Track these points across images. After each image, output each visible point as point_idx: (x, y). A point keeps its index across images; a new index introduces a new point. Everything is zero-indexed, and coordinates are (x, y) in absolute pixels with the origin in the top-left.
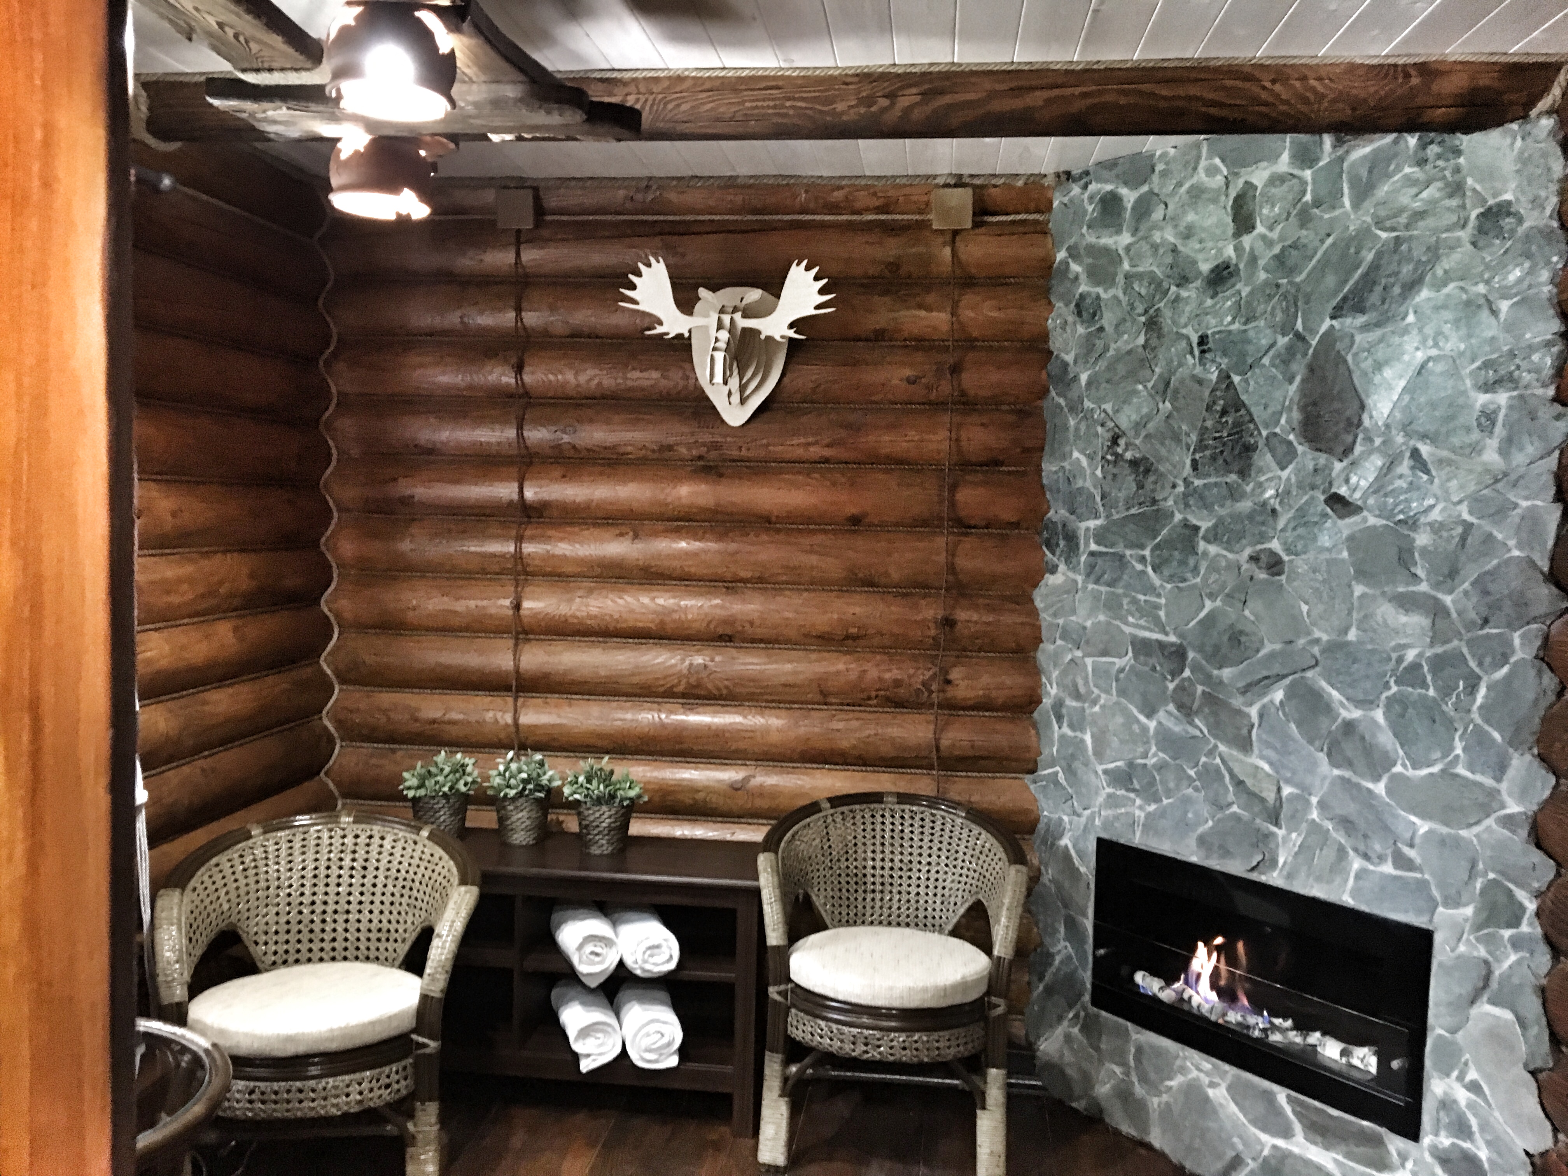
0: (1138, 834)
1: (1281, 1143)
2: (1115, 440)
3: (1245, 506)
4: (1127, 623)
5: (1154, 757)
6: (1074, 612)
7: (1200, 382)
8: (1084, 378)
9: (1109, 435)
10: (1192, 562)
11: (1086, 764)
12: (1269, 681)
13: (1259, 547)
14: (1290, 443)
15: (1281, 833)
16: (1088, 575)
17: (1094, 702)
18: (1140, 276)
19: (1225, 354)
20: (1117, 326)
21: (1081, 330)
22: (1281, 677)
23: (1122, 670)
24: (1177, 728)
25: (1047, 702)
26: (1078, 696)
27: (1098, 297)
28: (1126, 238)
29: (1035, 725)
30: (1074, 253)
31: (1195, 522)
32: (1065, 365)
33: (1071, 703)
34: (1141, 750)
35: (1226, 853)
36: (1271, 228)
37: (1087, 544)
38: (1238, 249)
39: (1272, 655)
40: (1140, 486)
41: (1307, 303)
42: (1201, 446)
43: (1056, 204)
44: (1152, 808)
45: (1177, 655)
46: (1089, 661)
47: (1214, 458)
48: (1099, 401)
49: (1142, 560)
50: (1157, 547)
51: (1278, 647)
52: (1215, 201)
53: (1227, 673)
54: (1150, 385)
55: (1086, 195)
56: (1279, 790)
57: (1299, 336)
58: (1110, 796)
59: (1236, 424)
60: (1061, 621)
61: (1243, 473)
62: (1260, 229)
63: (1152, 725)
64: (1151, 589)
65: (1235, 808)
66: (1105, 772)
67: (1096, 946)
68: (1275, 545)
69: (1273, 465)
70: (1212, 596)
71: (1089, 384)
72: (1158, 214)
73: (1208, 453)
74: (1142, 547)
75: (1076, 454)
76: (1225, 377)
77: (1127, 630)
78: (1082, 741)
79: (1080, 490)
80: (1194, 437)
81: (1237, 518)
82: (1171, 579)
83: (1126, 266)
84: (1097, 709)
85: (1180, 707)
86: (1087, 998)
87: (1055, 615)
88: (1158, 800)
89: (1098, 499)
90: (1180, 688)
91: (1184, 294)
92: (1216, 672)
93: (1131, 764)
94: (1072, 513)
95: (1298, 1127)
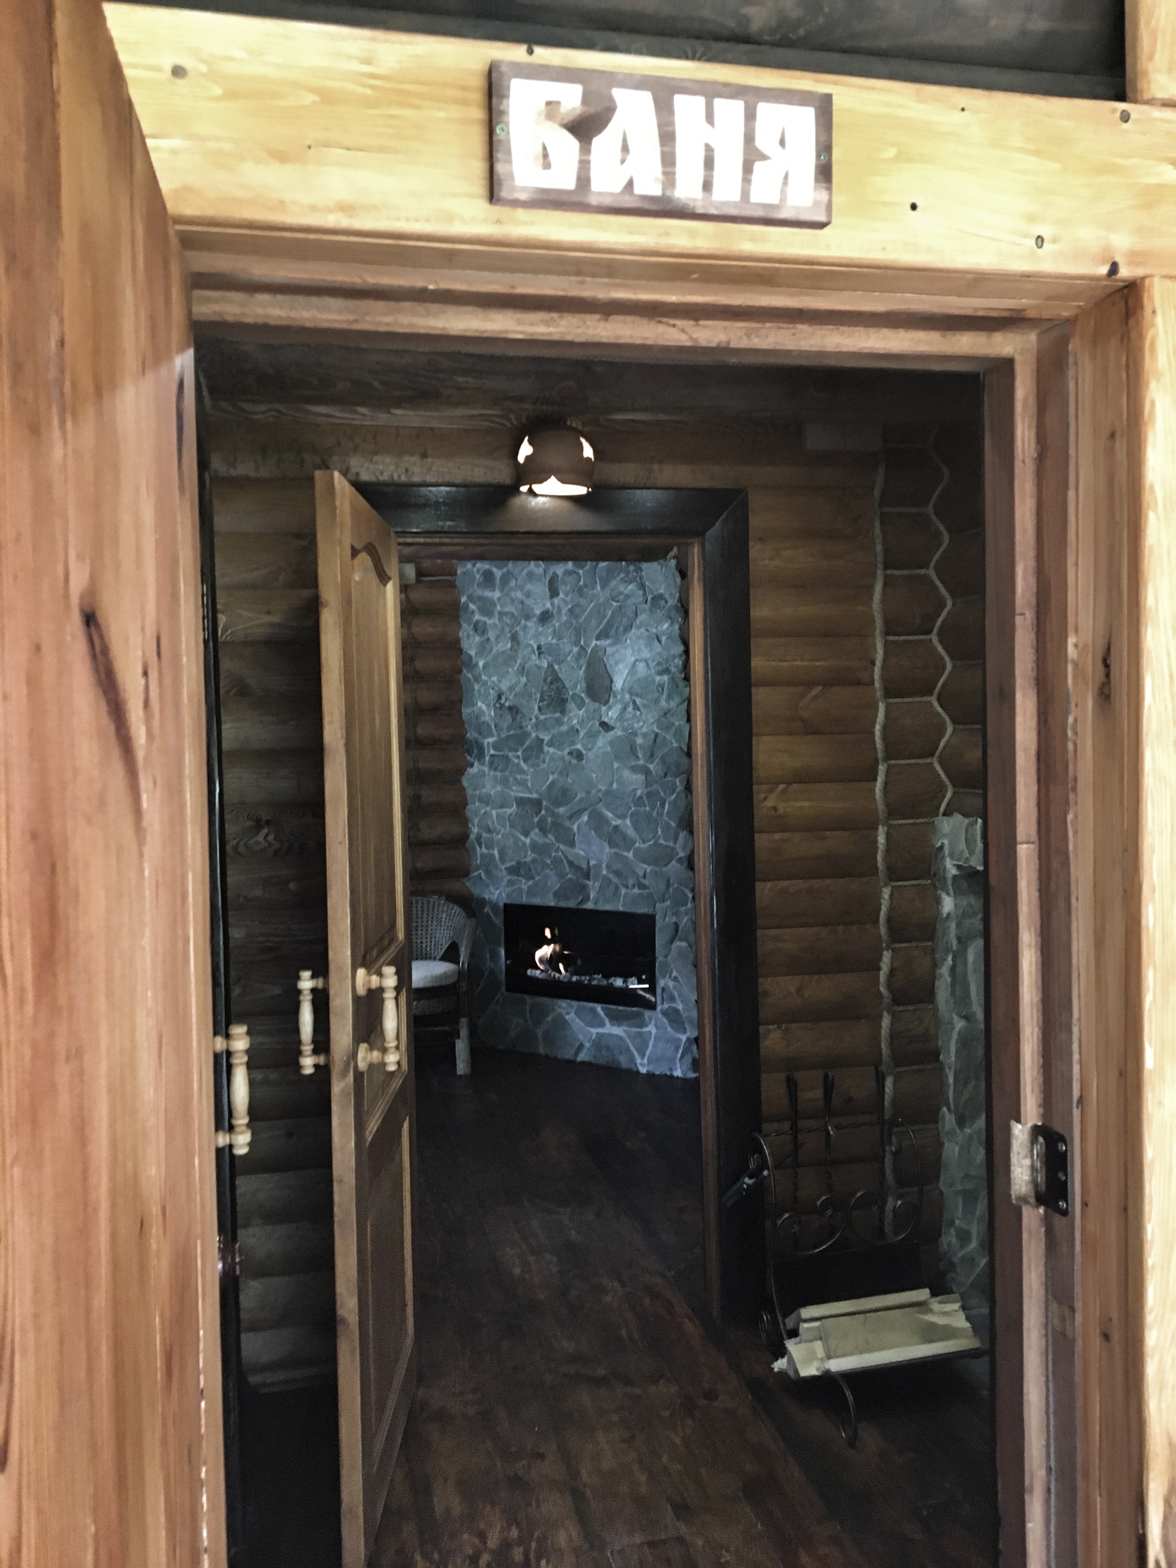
0: (524, 897)
1: (600, 1030)
2: (500, 697)
3: (564, 728)
4: (513, 790)
5: (530, 856)
6: (484, 787)
7: (539, 668)
8: (481, 664)
9: (496, 694)
10: (542, 757)
11: (496, 867)
12: (580, 812)
13: (573, 748)
14: (582, 698)
15: (590, 883)
16: (490, 768)
17: (498, 833)
18: (506, 614)
19: (550, 655)
20: (497, 638)
21: (477, 639)
22: (585, 809)
23: (511, 815)
24: (540, 840)
25: (472, 837)
26: (489, 831)
27: (485, 623)
28: (497, 594)
29: (467, 850)
30: (471, 598)
31: (541, 737)
32: (470, 657)
33: (484, 835)
34: (523, 854)
35: (567, 898)
36: (567, 595)
37: (489, 751)
38: (552, 604)
39: (582, 799)
40: (514, 719)
41: (585, 632)
42: (542, 700)
43: (459, 572)
44: (531, 882)
45: (537, 803)
46: (494, 813)
47: (548, 705)
48: (490, 677)
49: (518, 757)
50: (524, 750)
51: (584, 795)
52: (540, 580)
53: (562, 810)
54: (515, 669)
55: (475, 569)
56: (589, 863)
57: (582, 648)
58: (509, 881)
59: (558, 689)
60: (477, 793)
61: (563, 712)
62: (561, 595)
63: (528, 841)
64: (522, 772)
65: (569, 876)
66: (506, 869)
67: (506, 959)
68: (579, 746)
69: (576, 709)
70: (553, 773)
71: (484, 667)
72: (513, 584)
73: (545, 703)
74: (518, 751)
75: (479, 704)
76: (550, 666)
77: (512, 793)
78: (493, 855)
79: (484, 723)
80: (538, 695)
81: (561, 734)
82: (532, 766)
83: (498, 608)
84: (500, 836)
85: (541, 830)
86: (503, 989)
87: (474, 789)
88: (533, 878)
89: (493, 727)
90: (540, 820)
91: (529, 624)
92: (556, 810)
93: (519, 863)
94: (480, 734)
95: (607, 1021)
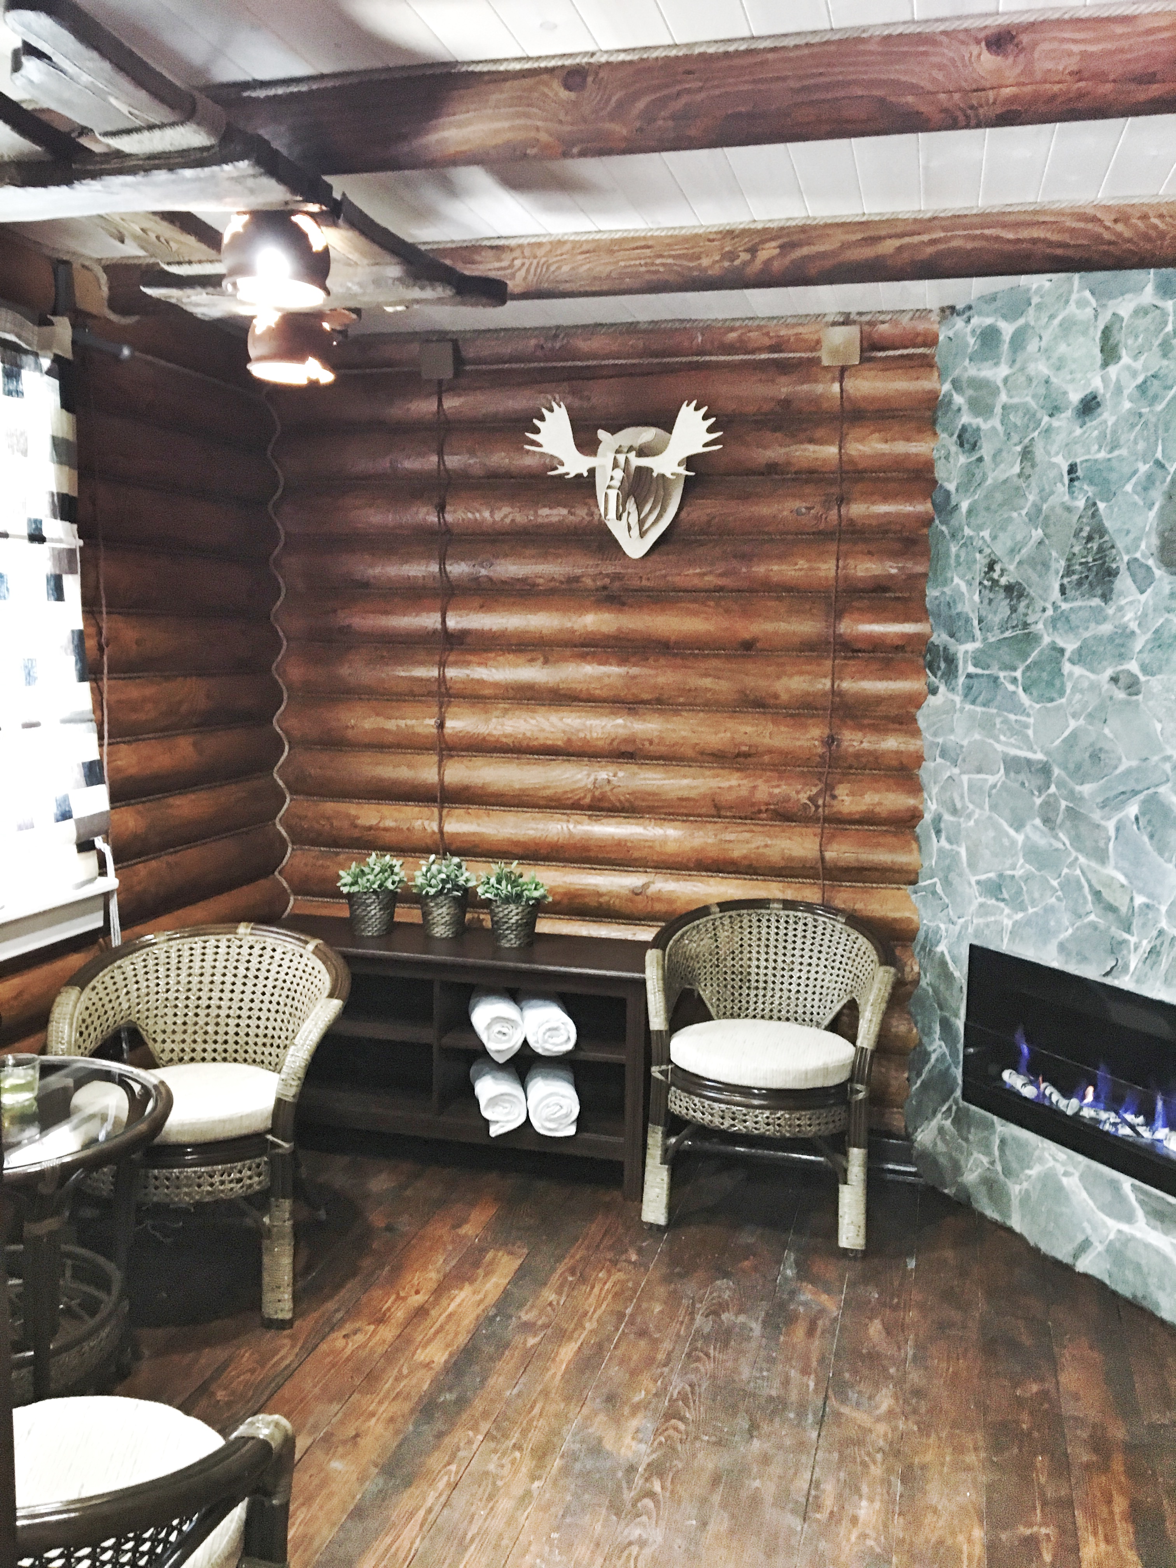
0: (1006, 940)
1: (1125, 1228)
2: (991, 567)
3: (1106, 628)
4: (998, 741)
5: (1022, 868)
6: (952, 731)
7: (1069, 509)
8: (964, 506)
9: (987, 561)
10: (1057, 683)
11: (961, 875)
12: (1126, 796)
13: (1120, 668)
14: (1148, 569)
15: (1133, 940)
16: (966, 696)
17: (969, 816)
18: (1015, 408)
19: (1091, 482)
20: (995, 456)
21: (963, 460)
22: (1135, 793)
23: (994, 786)
24: (1042, 841)
25: (928, 817)
26: (954, 811)
27: (978, 429)
28: (1004, 370)
29: (917, 839)
30: (957, 385)
31: (1061, 643)
32: (948, 494)
33: (947, 817)
34: (1009, 862)
35: (1083, 959)
36: (1136, 358)
37: (965, 668)
38: (1104, 379)
39: (1128, 772)
40: (1014, 610)
41: (1167, 430)
42: (1069, 572)
43: (941, 338)
44: (1019, 916)
45: (1045, 770)
46: (965, 778)
47: (1080, 583)
48: (980, 528)
49: (1014, 680)
50: (1028, 668)
51: (1134, 763)
52: (1085, 333)
53: (1086, 789)
54: (1024, 512)
55: (969, 329)
56: (1132, 899)
57: (1159, 465)
58: (981, 905)
59: (1101, 549)
60: (940, 740)
61: (1106, 597)
62: (1126, 359)
63: (1020, 838)
64: (1024, 712)
65: (1092, 917)
66: (978, 883)
67: (966, 1046)
68: (1133, 666)
69: (1133, 588)
70: (1074, 716)
71: (970, 512)
72: (1032, 346)
73: (1075, 577)
74: (1014, 669)
75: (956, 580)
76: (1092, 505)
77: (999, 747)
78: (958, 853)
79: (959, 614)
80: (1063, 563)
81: (1098, 639)
82: (1040, 699)
83: (1003, 398)
84: (972, 823)
85: (1046, 821)
86: (958, 1093)
87: (935, 734)
88: (1023, 909)
89: (975, 622)
90: (1046, 804)
91: (1055, 423)
92: (1078, 788)
93: (1001, 876)
94: (952, 635)
95: (1140, 1213)
